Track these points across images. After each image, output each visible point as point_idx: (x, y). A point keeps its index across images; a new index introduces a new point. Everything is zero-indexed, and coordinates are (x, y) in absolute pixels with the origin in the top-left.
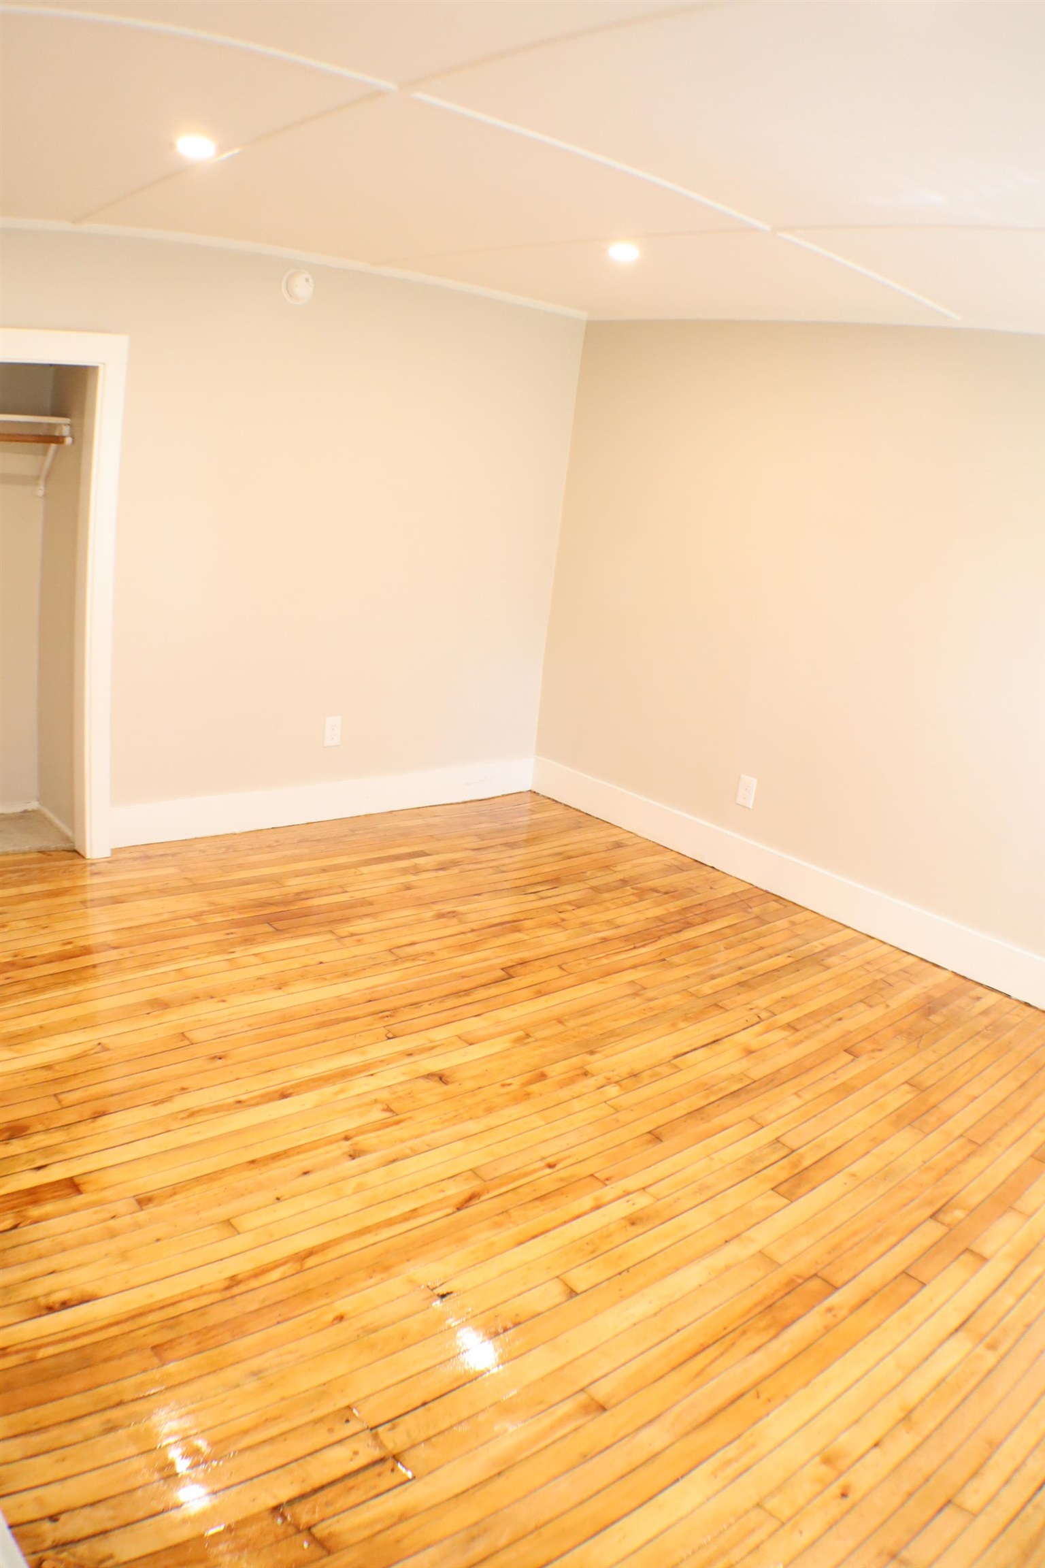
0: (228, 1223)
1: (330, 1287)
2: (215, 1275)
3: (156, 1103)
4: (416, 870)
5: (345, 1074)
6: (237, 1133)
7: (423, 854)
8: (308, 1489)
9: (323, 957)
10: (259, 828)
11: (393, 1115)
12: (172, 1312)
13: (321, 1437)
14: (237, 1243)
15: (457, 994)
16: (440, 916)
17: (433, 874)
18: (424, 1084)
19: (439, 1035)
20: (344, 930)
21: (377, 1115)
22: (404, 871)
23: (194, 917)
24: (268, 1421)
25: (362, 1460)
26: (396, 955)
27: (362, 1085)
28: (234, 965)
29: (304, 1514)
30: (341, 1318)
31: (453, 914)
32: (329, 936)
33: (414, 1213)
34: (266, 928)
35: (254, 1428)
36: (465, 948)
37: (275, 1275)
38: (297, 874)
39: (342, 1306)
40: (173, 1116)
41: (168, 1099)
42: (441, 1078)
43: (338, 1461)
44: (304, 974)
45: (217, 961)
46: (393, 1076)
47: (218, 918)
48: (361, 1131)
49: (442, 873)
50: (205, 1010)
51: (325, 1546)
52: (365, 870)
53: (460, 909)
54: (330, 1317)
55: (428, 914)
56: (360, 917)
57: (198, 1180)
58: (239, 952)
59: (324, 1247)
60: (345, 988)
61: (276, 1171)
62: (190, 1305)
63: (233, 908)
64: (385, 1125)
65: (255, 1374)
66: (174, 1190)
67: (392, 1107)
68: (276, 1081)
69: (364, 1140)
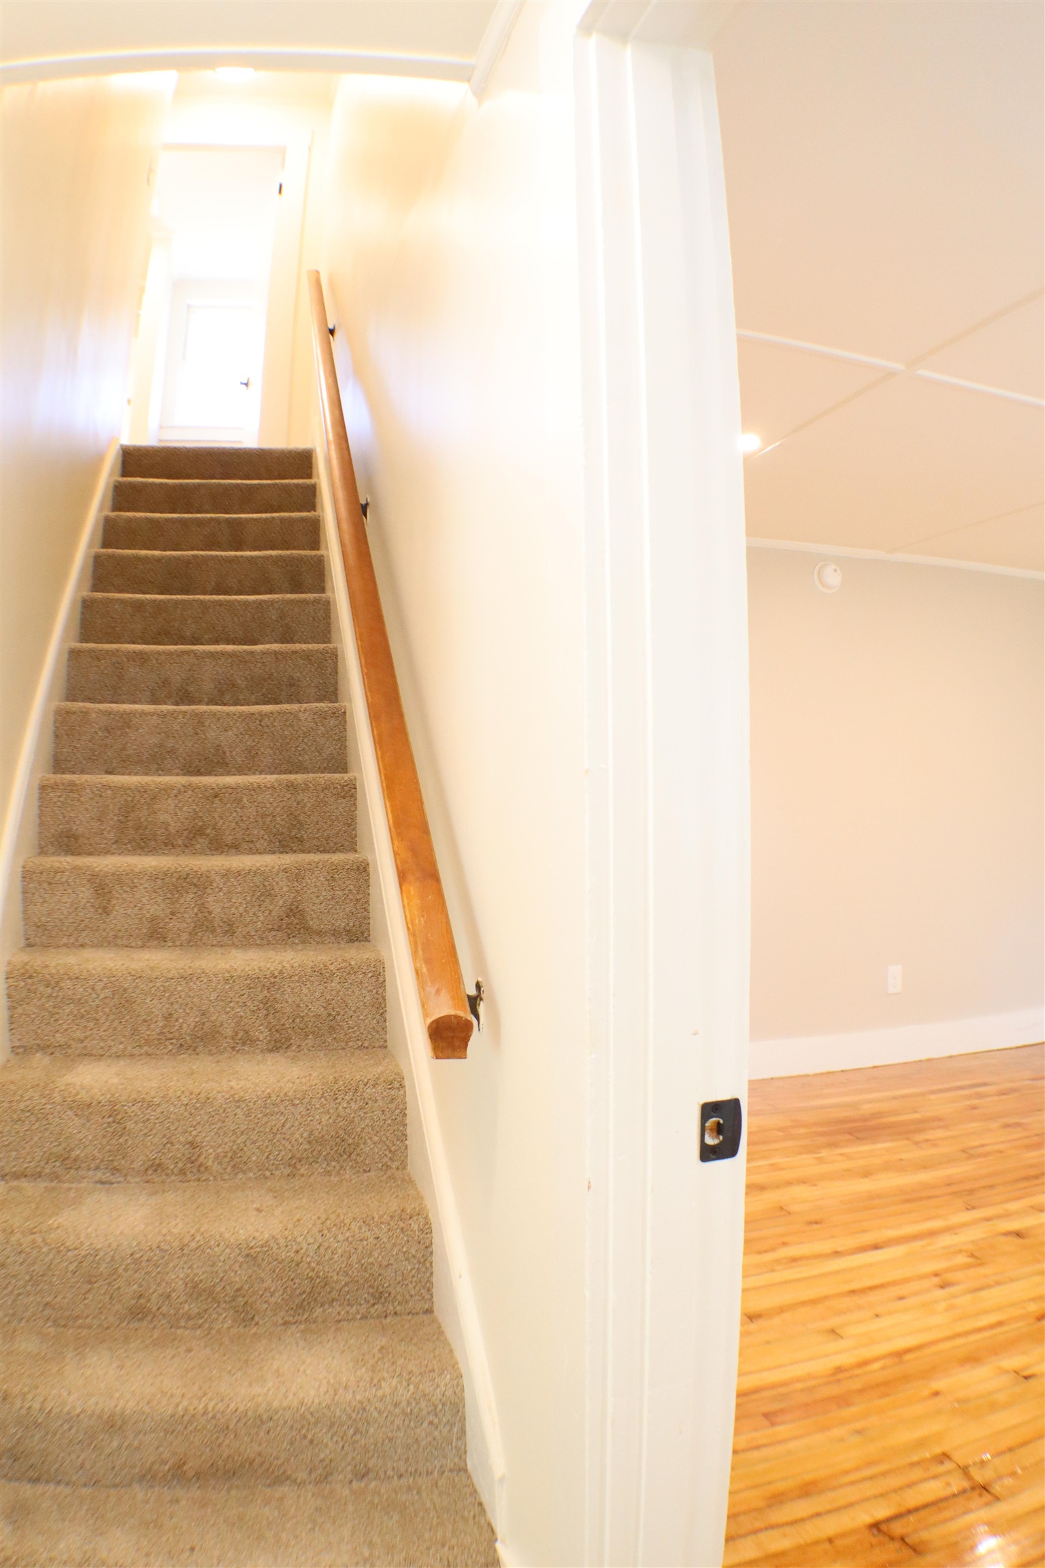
0: (833, 1331)
1: (928, 1373)
2: (822, 1366)
3: (760, 1253)
4: (980, 1096)
5: (932, 1234)
6: (837, 1272)
7: (985, 1084)
8: (903, 1509)
9: (904, 1156)
10: (830, 1070)
11: (977, 1257)
12: (782, 1390)
13: (917, 1474)
14: (842, 1344)
15: (1027, 1178)
16: (1006, 1126)
17: (995, 1098)
18: (1003, 1239)
19: (1013, 1206)
20: (919, 1137)
21: (962, 1259)
22: (969, 1097)
23: (780, 1130)
24: (870, 1464)
25: (955, 1490)
26: (968, 1154)
27: (947, 1240)
28: (820, 1161)
29: (898, 1528)
30: (936, 1394)
31: (1018, 1125)
32: (906, 1142)
33: (1000, 1324)
34: (849, 1137)
35: (857, 1469)
36: (1029, 1147)
37: (876, 1366)
38: (870, 1101)
39: (937, 1385)
40: (778, 1261)
41: (772, 1250)
42: (1019, 1234)
43: (932, 1489)
44: (887, 1167)
45: (807, 1159)
46: (976, 1234)
47: (802, 1131)
48: (947, 1270)
49: (1004, 1097)
50: (799, 1191)
51: (917, 1550)
52: (932, 1097)
53: (1024, 1121)
54: (926, 1393)
55: (994, 1125)
56: (933, 1129)
57: (804, 1303)
58: (824, 1153)
59: (918, 1348)
60: (924, 1177)
61: (874, 1297)
62: (799, 1386)
63: (815, 1124)
64: (968, 1266)
65: (859, 1432)
66: (781, 1310)
67: (976, 1254)
68: (868, 1238)
69: (950, 1277)
